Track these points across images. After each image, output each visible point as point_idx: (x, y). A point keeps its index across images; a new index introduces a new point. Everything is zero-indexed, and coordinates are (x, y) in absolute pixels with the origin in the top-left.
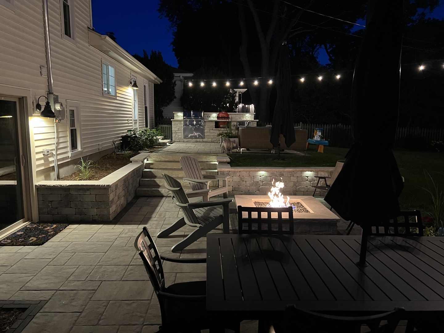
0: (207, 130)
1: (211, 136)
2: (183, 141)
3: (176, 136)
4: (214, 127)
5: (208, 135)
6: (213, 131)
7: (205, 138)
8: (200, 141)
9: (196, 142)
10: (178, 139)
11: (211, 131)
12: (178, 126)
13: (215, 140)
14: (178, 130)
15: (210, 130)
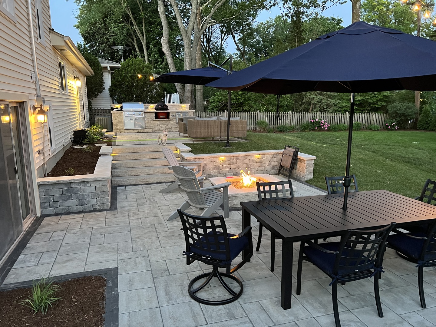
0: (148, 121)
1: (151, 126)
2: (124, 132)
3: (117, 127)
4: (154, 117)
5: (149, 125)
6: (153, 122)
7: (146, 129)
8: (141, 132)
9: (137, 133)
10: (119, 130)
11: (151, 121)
12: (119, 118)
13: (156, 130)
14: (119, 122)
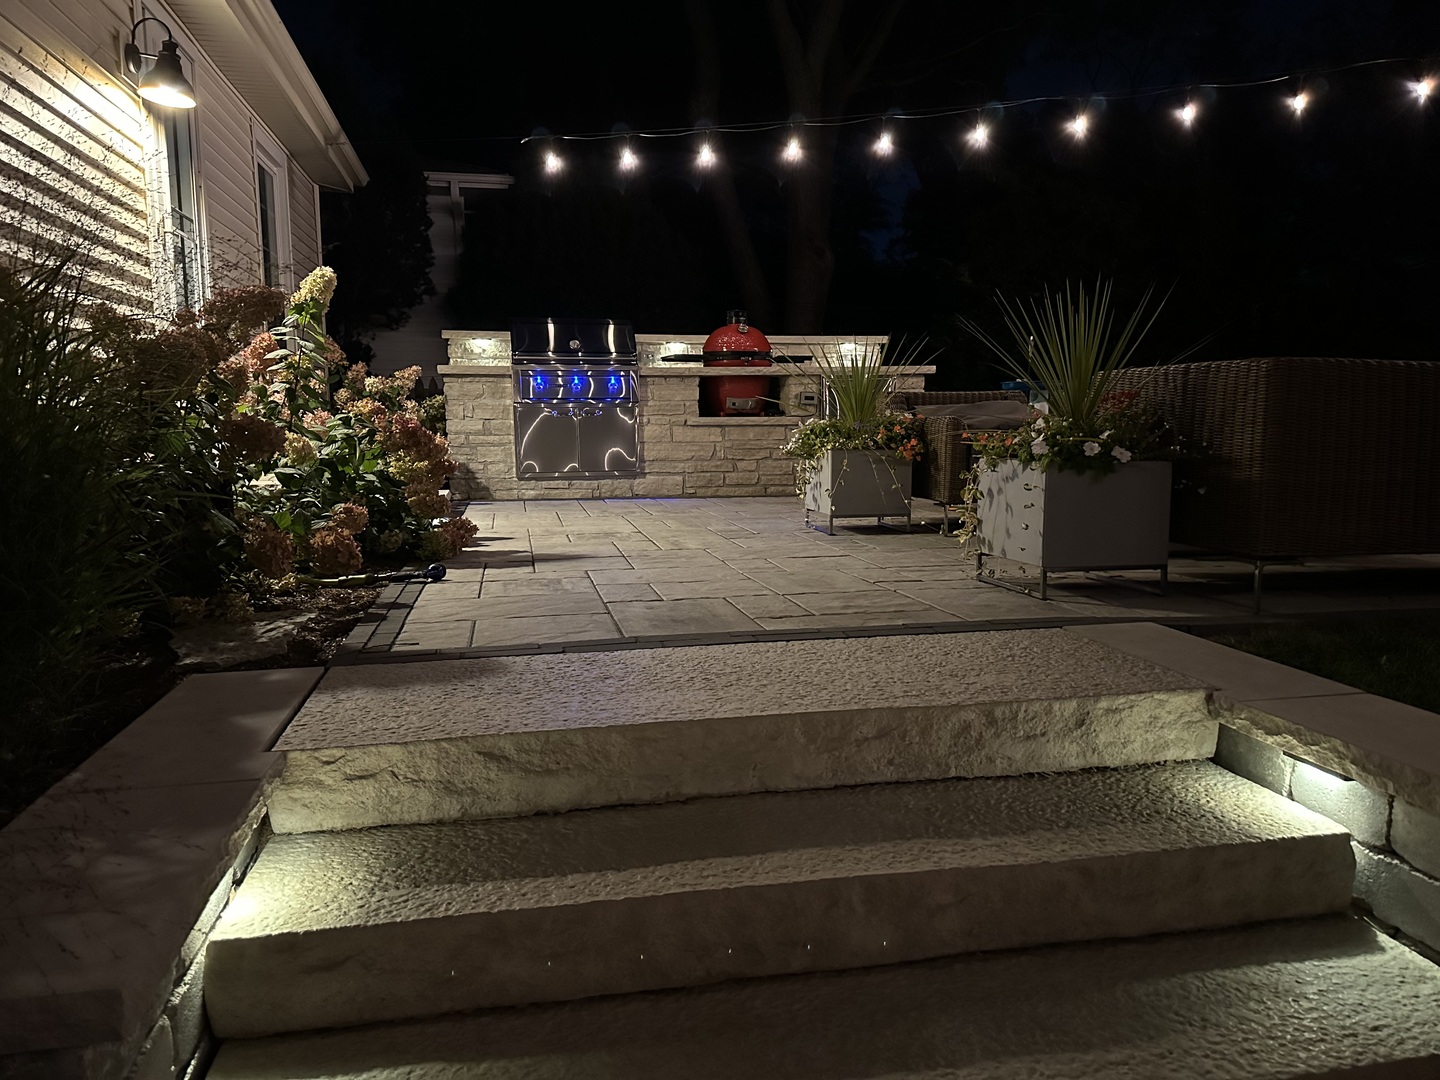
0: (658, 430)
1: (678, 460)
2: (513, 495)
3: (474, 466)
4: (696, 408)
5: (663, 455)
6: (691, 434)
7: (644, 475)
8: (617, 492)
9: (595, 497)
10: (482, 483)
11: (678, 430)
12: (484, 407)
13: (701, 484)
14: (485, 432)
15: (672, 425)
